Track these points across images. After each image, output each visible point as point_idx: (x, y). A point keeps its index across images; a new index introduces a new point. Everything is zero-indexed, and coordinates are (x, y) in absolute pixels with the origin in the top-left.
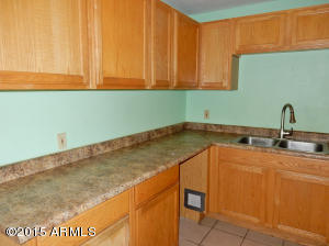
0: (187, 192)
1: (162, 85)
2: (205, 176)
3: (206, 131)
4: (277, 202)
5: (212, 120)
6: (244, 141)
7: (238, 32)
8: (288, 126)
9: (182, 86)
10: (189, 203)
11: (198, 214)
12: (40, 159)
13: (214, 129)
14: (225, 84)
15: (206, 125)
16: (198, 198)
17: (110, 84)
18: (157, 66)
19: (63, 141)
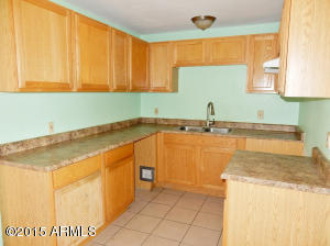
0: (142, 168)
1: (121, 89)
2: (154, 154)
3: (156, 124)
4: (202, 168)
5: (160, 116)
6: (183, 129)
9: (136, 90)
10: (144, 176)
11: (149, 184)
12: (38, 138)
13: (162, 122)
14: (168, 88)
15: (156, 119)
16: (149, 172)
17: (86, 88)
18: (117, 76)
19: (51, 127)
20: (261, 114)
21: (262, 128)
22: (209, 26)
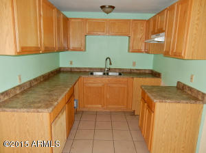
5: (74, 66)
6: (92, 74)
7: (87, 25)
8: (109, 66)
13: (76, 70)
15: (71, 68)
19: (20, 79)
20: (134, 64)
21: (135, 71)
22: (110, 12)
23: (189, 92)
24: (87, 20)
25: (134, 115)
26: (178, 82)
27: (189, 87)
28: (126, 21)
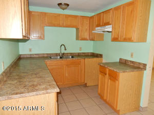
23: (132, 64)
24: (45, 13)
25: (86, 86)
26: (120, 59)
27: (130, 61)
28: (76, 17)
